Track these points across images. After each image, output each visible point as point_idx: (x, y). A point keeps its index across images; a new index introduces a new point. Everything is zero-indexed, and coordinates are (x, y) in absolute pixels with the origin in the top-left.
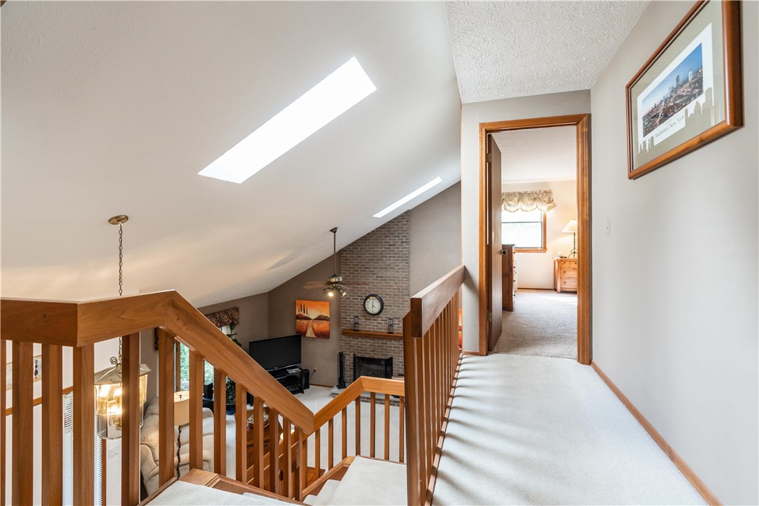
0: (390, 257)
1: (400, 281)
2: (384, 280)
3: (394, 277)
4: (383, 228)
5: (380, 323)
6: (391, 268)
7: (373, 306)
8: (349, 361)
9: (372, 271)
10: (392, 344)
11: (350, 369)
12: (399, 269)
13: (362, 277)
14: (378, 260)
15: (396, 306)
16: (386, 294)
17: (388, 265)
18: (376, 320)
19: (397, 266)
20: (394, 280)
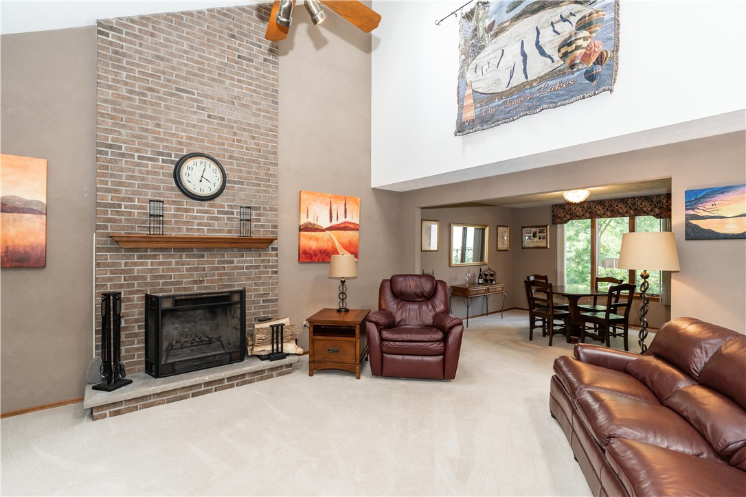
0: (239, 81)
1: (262, 134)
2: (226, 126)
3: (249, 125)
4: (225, 15)
5: (216, 219)
6: (244, 105)
7: (200, 177)
8: (133, 313)
9: (196, 101)
10: (245, 262)
11: (139, 327)
12: (259, 110)
13: (167, 107)
14: (213, 80)
15: (254, 185)
16: (231, 157)
17: (236, 97)
18: (207, 212)
19: (256, 103)
20: (249, 131)
